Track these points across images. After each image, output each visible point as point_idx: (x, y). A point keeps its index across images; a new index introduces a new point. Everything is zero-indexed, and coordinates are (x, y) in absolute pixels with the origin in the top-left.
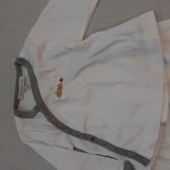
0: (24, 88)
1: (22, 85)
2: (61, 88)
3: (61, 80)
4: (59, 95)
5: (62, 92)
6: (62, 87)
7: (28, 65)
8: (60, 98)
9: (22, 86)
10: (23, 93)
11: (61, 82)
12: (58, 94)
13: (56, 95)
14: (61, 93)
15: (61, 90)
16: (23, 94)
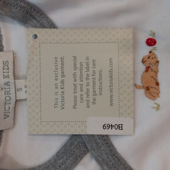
0: (12, 91)
1: (7, 80)
2: (154, 68)
3: (151, 42)
4: (152, 90)
5: (161, 78)
6: (158, 62)
7: (22, 7)
8: (158, 100)
9: (7, 84)
10: (12, 106)
11: (150, 48)
12: (148, 89)
13: (142, 92)
14: (157, 84)
15: (156, 72)
16: (11, 111)
